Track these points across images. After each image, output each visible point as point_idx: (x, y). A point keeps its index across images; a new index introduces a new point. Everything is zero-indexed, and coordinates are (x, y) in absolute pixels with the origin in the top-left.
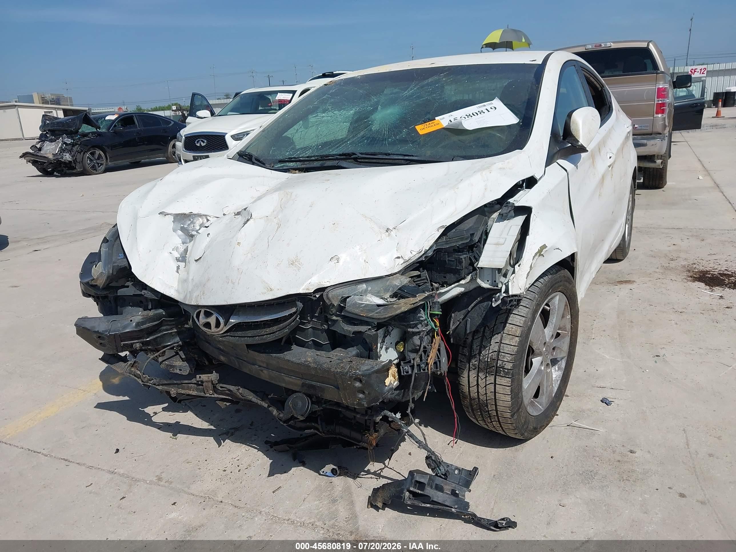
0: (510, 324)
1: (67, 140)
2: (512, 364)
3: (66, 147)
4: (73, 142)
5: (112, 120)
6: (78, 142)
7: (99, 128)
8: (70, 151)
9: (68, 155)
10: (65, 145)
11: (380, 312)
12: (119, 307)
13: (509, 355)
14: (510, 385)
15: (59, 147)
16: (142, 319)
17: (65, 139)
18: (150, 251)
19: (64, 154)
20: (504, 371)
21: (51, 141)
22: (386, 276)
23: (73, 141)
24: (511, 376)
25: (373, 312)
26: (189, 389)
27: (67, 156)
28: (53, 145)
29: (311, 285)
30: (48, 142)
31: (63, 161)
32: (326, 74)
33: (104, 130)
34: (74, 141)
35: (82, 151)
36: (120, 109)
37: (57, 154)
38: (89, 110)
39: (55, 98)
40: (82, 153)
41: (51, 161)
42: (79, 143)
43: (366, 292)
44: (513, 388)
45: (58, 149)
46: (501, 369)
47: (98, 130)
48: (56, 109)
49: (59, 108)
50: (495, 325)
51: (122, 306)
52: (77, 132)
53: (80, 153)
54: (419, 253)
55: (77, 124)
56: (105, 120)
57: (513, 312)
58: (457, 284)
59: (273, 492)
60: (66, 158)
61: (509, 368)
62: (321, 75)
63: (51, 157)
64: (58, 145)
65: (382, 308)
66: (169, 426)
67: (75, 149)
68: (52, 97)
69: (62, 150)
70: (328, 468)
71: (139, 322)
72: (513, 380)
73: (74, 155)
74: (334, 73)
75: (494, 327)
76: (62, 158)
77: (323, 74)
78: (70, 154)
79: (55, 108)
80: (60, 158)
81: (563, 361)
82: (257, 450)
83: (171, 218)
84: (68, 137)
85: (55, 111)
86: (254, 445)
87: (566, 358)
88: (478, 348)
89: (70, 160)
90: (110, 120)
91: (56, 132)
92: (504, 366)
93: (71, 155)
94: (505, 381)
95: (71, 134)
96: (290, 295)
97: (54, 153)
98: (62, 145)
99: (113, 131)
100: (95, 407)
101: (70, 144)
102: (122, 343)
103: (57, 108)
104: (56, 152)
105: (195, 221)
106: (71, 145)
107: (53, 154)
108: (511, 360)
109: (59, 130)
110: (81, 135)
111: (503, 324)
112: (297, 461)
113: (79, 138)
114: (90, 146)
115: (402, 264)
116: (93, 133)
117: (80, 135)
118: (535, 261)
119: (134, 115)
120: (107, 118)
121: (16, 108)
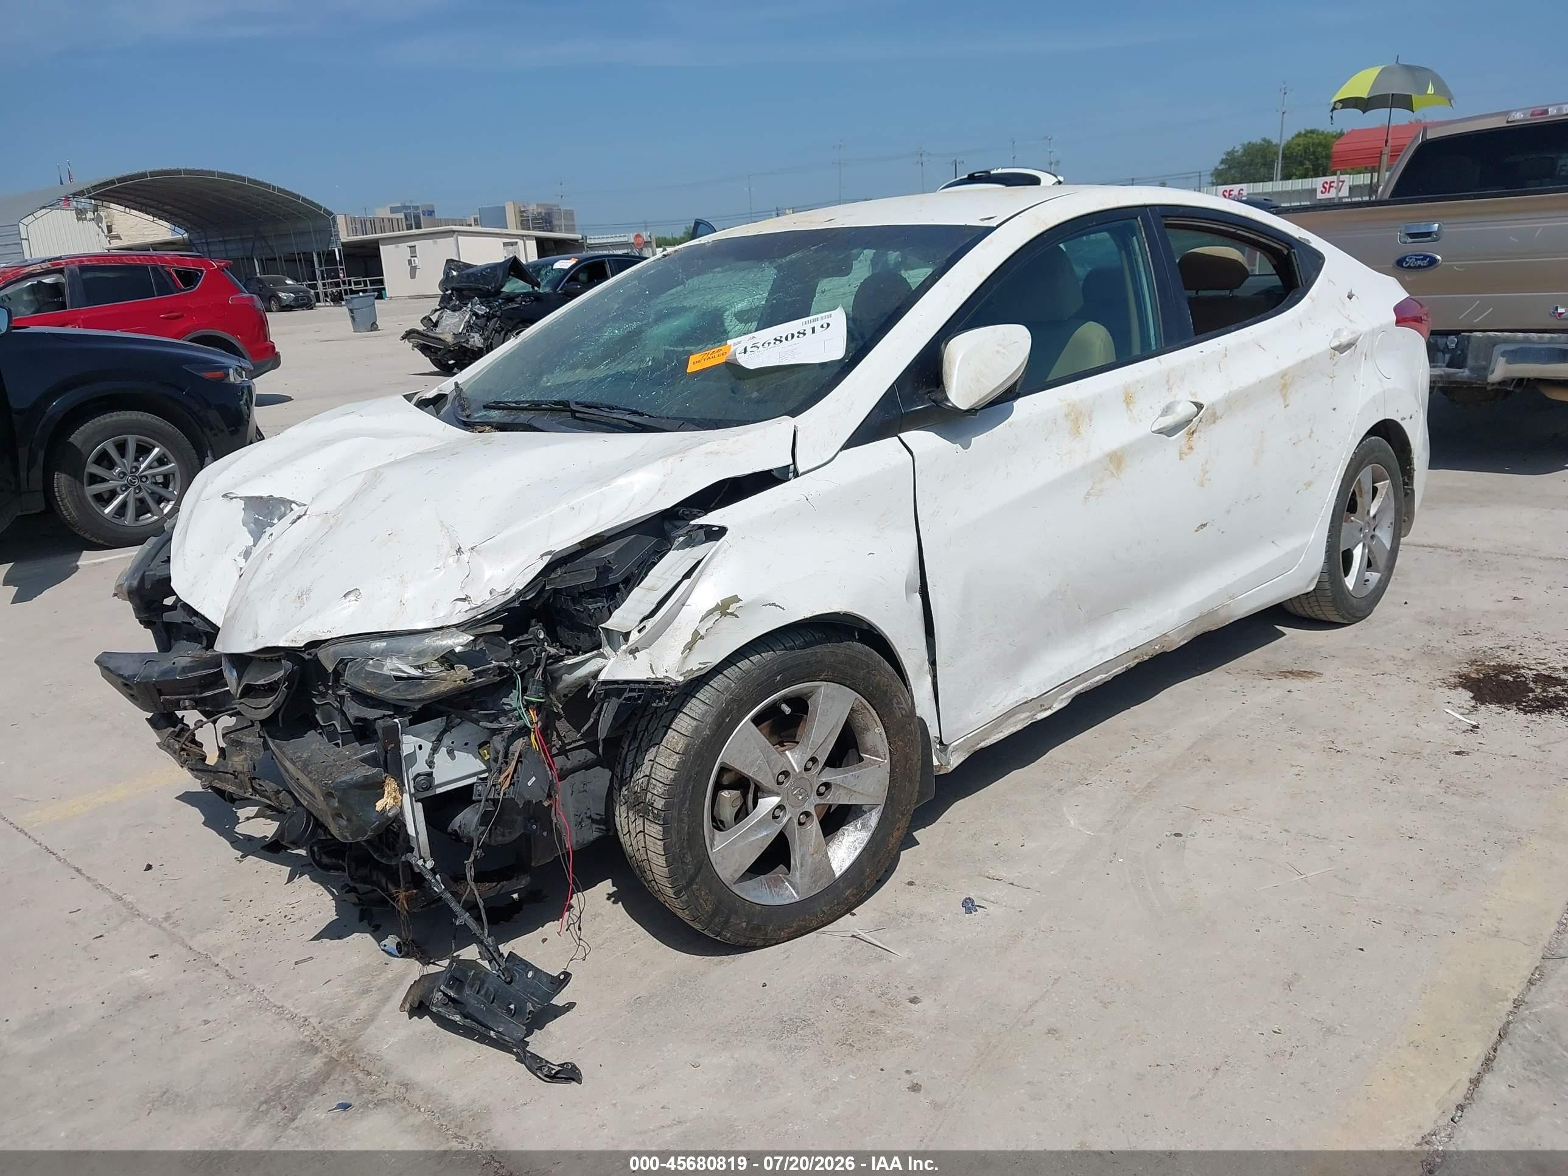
0: (674, 730)
1: (479, 309)
2: (664, 800)
3: (477, 321)
4: (489, 312)
5: (563, 269)
6: (496, 311)
7: (538, 285)
8: (482, 329)
9: (477, 336)
10: (474, 318)
11: (397, 690)
12: (173, 640)
13: (661, 785)
14: (661, 837)
15: (465, 320)
16: (191, 662)
17: (476, 305)
18: (203, 555)
19: (472, 334)
20: (653, 812)
21: (454, 309)
22: (433, 629)
23: (488, 310)
24: (662, 823)
25: (386, 687)
26: (227, 781)
27: (476, 339)
28: (456, 318)
29: (301, 635)
30: (448, 311)
31: (469, 347)
32: (976, 175)
33: (548, 290)
34: (491, 309)
35: (503, 329)
36: (638, 236)
37: (461, 334)
38: (582, 239)
39: (543, 211)
40: (503, 333)
41: (450, 346)
42: (499, 314)
43: (385, 654)
44: (667, 844)
45: (463, 326)
46: (650, 808)
47: (536, 288)
48: (525, 238)
49: (529, 236)
50: (656, 729)
51: (176, 640)
52: (498, 292)
53: (499, 333)
54: (505, 594)
55: (498, 278)
56: (552, 269)
57: (684, 711)
58: (596, 652)
59: (296, 963)
60: (474, 341)
61: (660, 807)
62: (966, 176)
63: (449, 339)
64: (465, 317)
65: (401, 683)
66: (249, 840)
67: (491, 325)
68: (539, 210)
69: (470, 327)
70: (391, 942)
71: (187, 667)
72: (666, 829)
73: (488, 337)
74: (992, 172)
75: (653, 733)
76: (467, 341)
77: (969, 176)
78: (481, 335)
79: (523, 236)
80: (464, 342)
81: (874, 813)
82: (332, 898)
83: (242, 503)
84: (482, 303)
85: (522, 241)
86: (334, 890)
87: (881, 808)
88: (631, 766)
89: (480, 346)
90: (560, 270)
91: (464, 292)
92: (653, 803)
93: (483, 337)
94: (655, 830)
95: (487, 296)
96: (268, 648)
97: (456, 333)
98: (471, 317)
99: (563, 291)
100: (177, 798)
101: (483, 316)
102: (162, 697)
103: (526, 236)
104: (460, 331)
105: (274, 510)
106: (485, 318)
107: (454, 334)
108: (662, 794)
109: (470, 289)
110: (505, 299)
111: (665, 729)
112: (365, 922)
113: (499, 304)
114: (519, 320)
115: (466, 611)
116: (526, 295)
117: (502, 299)
118: (710, 624)
119: (606, 259)
120: (557, 266)
121: (455, 236)
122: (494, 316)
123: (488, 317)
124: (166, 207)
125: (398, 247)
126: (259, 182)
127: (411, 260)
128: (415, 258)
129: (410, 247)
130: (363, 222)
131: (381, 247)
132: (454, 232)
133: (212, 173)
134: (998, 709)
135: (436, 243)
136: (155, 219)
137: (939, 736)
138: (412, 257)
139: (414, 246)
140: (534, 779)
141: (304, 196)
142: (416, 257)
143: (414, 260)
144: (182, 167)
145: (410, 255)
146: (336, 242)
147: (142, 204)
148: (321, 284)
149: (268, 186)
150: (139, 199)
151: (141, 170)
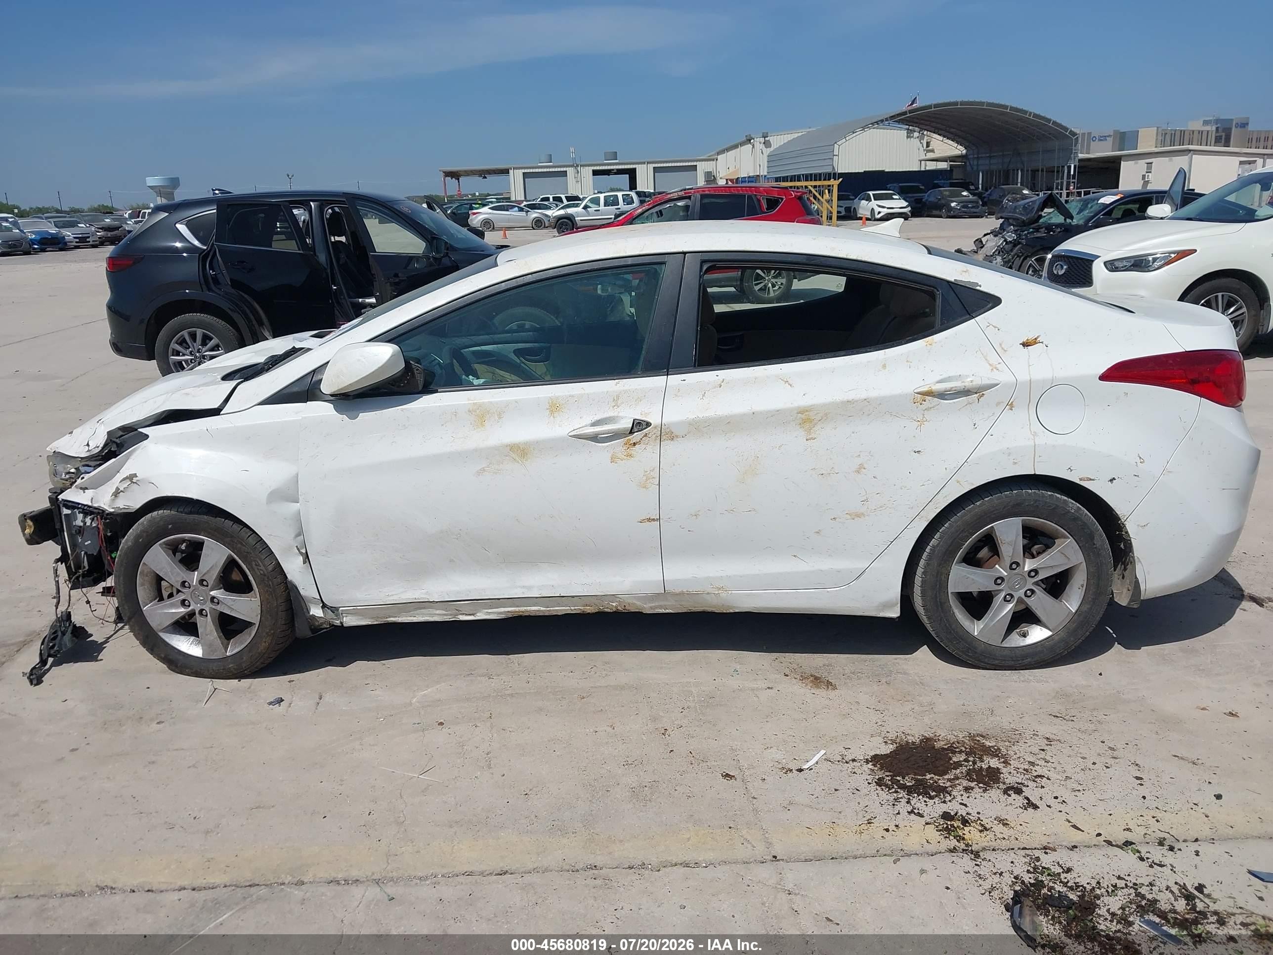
1: (1009, 237)
3: (1006, 246)
6: (1022, 239)
7: (1072, 217)
8: (1006, 254)
10: (1005, 243)
15: (998, 245)
17: (1008, 233)
21: (996, 235)
23: (1015, 238)
28: (994, 242)
30: (993, 236)
33: (1081, 222)
34: (1018, 237)
35: (1023, 255)
47: (1069, 221)
53: (1020, 257)
55: (1034, 210)
64: (999, 242)
67: (1015, 250)
91: (1010, 221)
98: (1002, 242)
101: (1011, 242)
113: (1028, 233)
118: (126, 486)
119: (1155, 195)
120: (1102, 201)
121: (1190, 155)
122: (1019, 243)
123: (1015, 243)
124: (952, 130)
125: (1137, 163)
126: (1019, 109)
127: (1145, 175)
128: (1150, 174)
129: (1147, 163)
130: (1173, 135)
131: (1122, 162)
132: (1190, 151)
133: (982, 103)
134: (391, 598)
135: (1171, 160)
136: (944, 139)
137: (319, 598)
138: (1147, 172)
139: (1151, 163)
140: (89, 542)
141: (1055, 120)
142: (1150, 172)
143: (1148, 176)
144: (959, 100)
145: (1146, 171)
146: (1074, 159)
147: (936, 128)
148: (1066, 194)
149: (1025, 112)
150: (934, 124)
151: (928, 103)
